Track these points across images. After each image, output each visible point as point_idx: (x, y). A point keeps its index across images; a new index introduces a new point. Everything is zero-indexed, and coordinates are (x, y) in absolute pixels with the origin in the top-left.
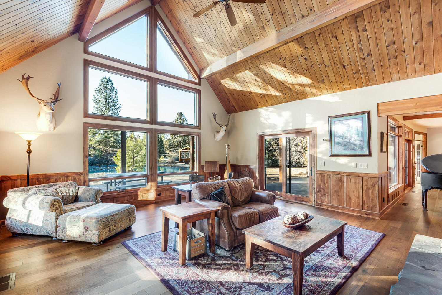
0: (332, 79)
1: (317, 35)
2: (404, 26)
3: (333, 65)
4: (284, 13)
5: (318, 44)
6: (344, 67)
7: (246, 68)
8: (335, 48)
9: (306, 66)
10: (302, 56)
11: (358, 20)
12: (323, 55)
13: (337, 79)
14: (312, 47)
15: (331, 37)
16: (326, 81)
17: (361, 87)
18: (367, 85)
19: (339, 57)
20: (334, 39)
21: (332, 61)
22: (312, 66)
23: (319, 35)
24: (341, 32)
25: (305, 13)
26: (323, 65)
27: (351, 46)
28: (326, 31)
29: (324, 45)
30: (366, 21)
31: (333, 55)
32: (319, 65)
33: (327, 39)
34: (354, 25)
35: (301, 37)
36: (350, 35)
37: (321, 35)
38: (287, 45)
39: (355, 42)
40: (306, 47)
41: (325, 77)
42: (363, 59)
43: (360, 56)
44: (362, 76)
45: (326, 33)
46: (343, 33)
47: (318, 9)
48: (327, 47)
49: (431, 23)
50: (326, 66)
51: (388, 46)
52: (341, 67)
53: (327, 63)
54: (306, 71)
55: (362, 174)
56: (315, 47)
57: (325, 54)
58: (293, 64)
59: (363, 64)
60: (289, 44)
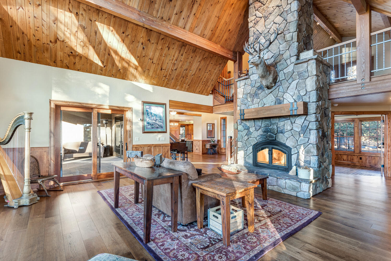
0: (151, 73)
1: (161, 38)
2: (194, 64)
3: (157, 64)
4: (152, 2)
5: (157, 44)
6: (161, 69)
7: (71, 10)
8: (165, 54)
9: (140, 53)
10: (142, 44)
11: (183, 47)
12: (156, 54)
13: (154, 75)
14: (153, 43)
15: (167, 46)
16: (146, 73)
17: (162, 86)
18: (165, 87)
19: (163, 62)
20: (167, 48)
21: (158, 61)
22: (144, 56)
23: (162, 39)
24: (173, 48)
25: (164, 18)
26: (151, 61)
27: (172, 59)
28: (167, 40)
29: (160, 47)
30: (185, 51)
31: (161, 58)
32: (149, 59)
33: (165, 45)
34: (180, 49)
35: (151, 30)
36: (175, 53)
37: (163, 40)
38: (137, 27)
39: (175, 58)
40: (149, 40)
41: (147, 70)
42: (172, 70)
43: (172, 67)
44: (166, 80)
45: (166, 41)
46: (173, 49)
47: (173, 23)
48: (161, 50)
49: (200, 69)
50: (153, 62)
51: (185, 70)
52: (160, 68)
53: (155, 61)
54: (138, 57)
55: (162, 144)
56: (155, 45)
57: (157, 54)
58: (131, 45)
59: (171, 73)
60: (139, 27)
